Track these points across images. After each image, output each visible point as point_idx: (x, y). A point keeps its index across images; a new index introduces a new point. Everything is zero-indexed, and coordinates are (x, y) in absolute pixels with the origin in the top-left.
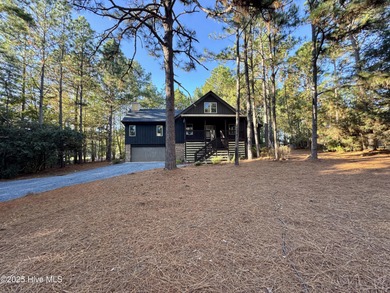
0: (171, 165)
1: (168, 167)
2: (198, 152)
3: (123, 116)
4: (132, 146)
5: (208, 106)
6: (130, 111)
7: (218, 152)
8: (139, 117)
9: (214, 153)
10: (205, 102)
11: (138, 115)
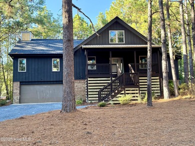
0: (69, 107)
1: (65, 109)
2: (102, 90)
3: (11, 48)
4: (22, 83)
5: (114, 35)
6: (20, 42)
7: (127, 90)
8: (30, 49)
9: (122, 91)
10: (110, 31)
11: (29, 47)
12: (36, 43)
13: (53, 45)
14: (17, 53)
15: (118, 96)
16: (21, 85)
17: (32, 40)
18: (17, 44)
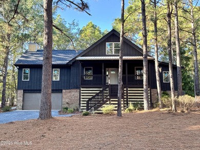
0: (46, 114)
7: (112, 101)
8: (34, 60)
9: (107, 101)
10: (107, 43)
11: (34, 57)
12: (40, 54)
13: (55, 56)
14: (21, 64)
15: (104, 106)
16: (24, 92)
17: (38, 51)
18: (23, 55)
